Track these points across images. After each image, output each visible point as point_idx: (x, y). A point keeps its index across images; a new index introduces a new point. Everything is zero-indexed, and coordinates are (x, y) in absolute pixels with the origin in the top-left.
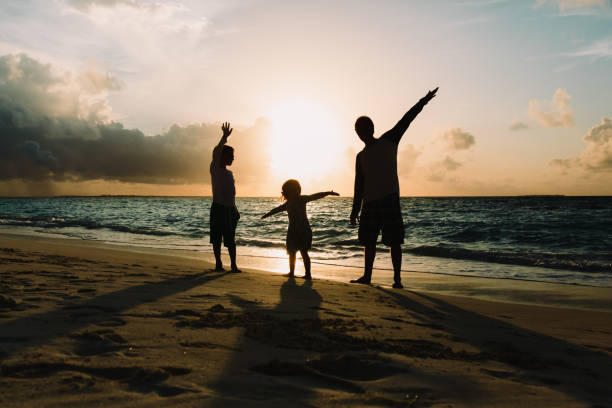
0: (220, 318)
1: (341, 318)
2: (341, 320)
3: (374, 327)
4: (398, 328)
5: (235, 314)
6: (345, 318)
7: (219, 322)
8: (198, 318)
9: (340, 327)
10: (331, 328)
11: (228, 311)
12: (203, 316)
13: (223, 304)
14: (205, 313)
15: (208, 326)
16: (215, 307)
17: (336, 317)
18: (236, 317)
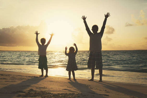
0: (32, 94)
1: (74, 93)
2: (74, 94)
3: (85, 96)
4: (93, 96)
5: (37, 92)
6: (75, 93)
7: (32, 95)
8: (24, 94)
9: (74, 96)
10: (71, 96)
11: (35, 91)
12: (26, 93)
13: (33, 89)
14: (27, 92)
15: (28, 96)
16: (30, 90)
17: (72, 92)
18: (38, 93)
